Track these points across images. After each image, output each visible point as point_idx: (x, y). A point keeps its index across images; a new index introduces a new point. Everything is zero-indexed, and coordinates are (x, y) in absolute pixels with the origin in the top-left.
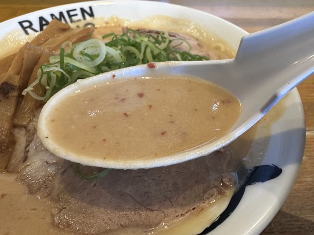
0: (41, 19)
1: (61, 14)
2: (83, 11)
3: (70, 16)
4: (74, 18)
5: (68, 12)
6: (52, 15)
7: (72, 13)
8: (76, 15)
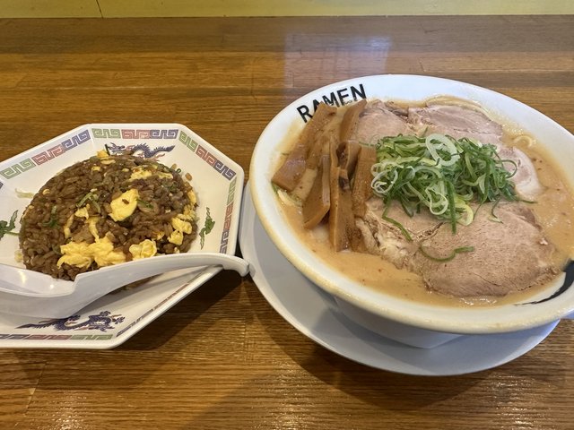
0: (316, 103)
1: (332, 95)
2: (353, 89)
3: (341, 97)
4: (345, 100)
5: (339, 92)
6: (324, 97)
7: (343, 94)
8: (347, 95)
